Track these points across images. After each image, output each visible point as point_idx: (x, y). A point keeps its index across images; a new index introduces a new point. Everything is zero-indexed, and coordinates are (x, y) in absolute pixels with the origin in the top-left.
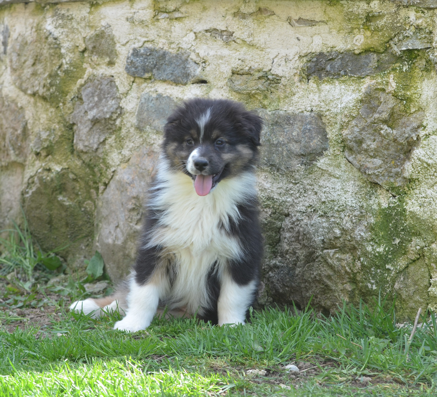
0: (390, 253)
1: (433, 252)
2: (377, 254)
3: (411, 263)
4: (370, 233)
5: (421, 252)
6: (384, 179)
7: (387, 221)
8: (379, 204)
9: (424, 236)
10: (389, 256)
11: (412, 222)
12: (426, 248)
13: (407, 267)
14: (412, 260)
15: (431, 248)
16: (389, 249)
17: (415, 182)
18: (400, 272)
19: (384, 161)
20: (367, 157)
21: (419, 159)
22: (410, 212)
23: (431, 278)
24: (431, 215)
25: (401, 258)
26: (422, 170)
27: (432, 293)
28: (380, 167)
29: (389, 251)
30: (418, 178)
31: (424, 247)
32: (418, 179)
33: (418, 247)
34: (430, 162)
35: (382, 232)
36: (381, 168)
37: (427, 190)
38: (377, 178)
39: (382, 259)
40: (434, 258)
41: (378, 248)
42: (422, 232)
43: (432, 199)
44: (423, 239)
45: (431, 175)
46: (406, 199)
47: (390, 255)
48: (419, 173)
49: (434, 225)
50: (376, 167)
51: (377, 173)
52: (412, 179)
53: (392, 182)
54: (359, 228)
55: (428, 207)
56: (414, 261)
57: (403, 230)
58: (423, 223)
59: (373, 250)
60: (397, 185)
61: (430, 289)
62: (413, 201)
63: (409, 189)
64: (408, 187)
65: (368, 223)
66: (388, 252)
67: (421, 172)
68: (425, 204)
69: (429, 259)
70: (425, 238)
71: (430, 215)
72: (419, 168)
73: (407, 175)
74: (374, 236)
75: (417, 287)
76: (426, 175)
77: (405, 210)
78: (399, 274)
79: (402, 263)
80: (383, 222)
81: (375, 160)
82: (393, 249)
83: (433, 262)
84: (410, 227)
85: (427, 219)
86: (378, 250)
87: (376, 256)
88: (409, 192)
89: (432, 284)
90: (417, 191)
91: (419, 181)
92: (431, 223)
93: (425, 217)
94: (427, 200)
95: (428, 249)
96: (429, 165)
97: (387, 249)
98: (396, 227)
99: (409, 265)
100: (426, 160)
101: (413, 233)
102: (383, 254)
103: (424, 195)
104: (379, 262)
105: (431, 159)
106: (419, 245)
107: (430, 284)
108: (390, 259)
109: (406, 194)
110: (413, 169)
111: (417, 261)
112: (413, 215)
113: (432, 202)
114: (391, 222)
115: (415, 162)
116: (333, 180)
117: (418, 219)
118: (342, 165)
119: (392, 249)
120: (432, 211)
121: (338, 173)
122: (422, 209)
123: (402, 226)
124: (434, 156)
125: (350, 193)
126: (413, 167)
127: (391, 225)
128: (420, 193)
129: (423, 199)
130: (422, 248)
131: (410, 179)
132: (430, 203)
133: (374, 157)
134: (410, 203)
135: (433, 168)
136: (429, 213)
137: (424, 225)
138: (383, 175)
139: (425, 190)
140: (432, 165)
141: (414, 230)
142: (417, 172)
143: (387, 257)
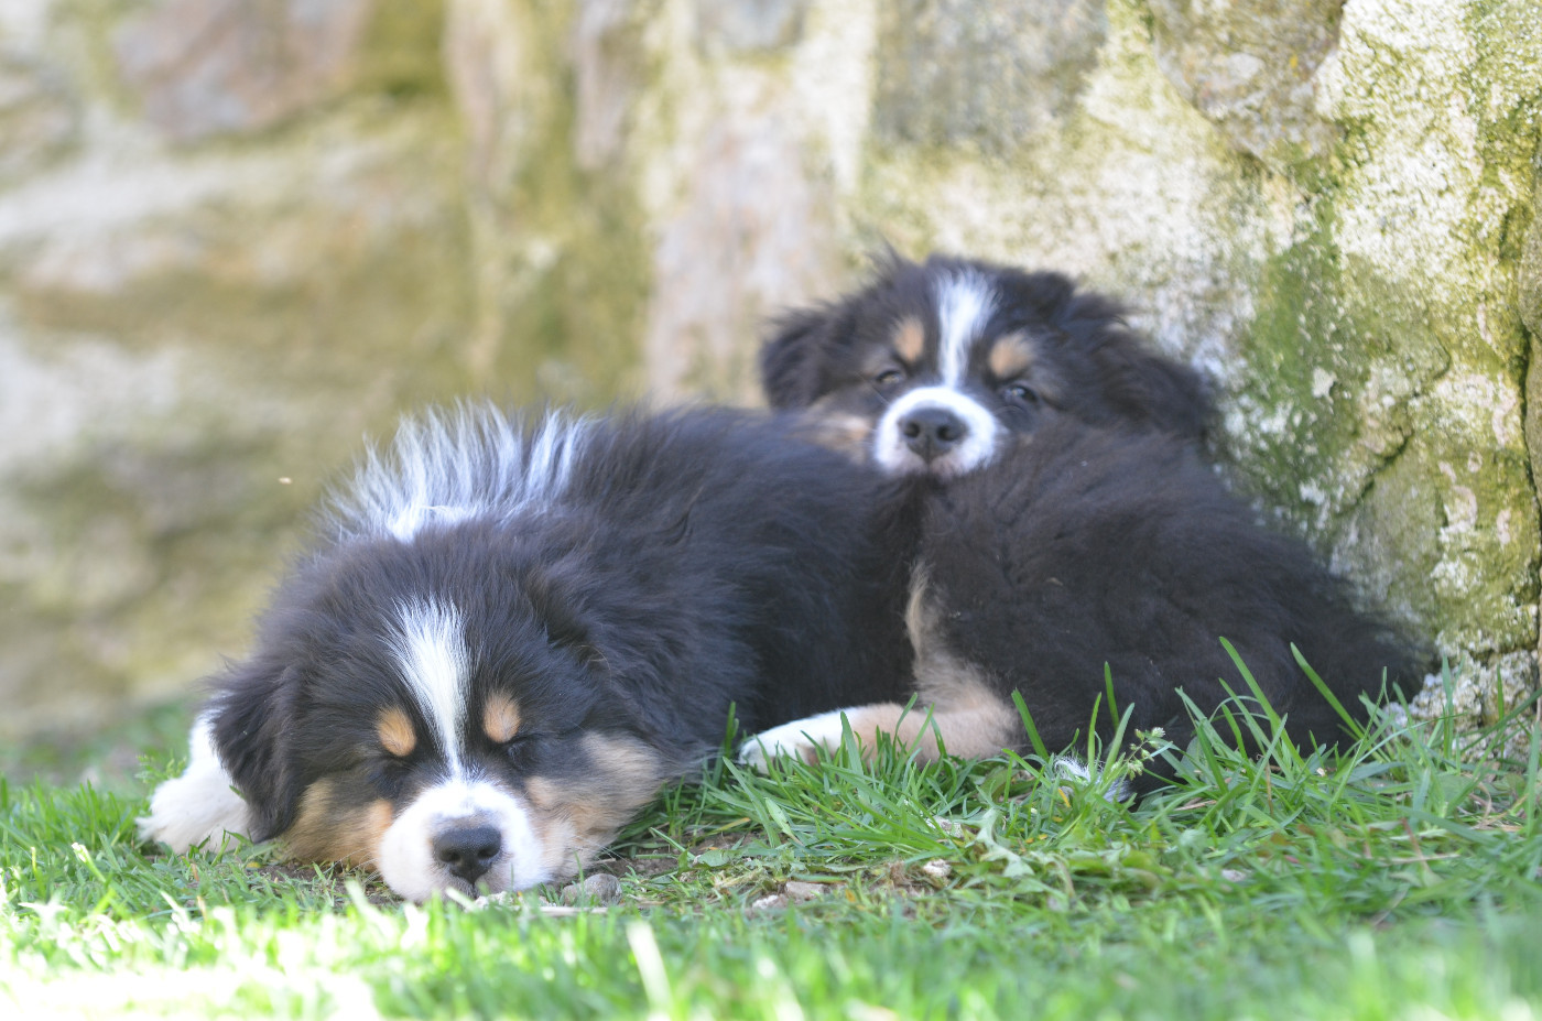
0: (1310, 435)
1: (1439, 416)
2: (1263, 445)
3: (1379, 470)
4: (1242, 362)
5: (1402, 421)
6: (1271, 132)
7: (1292, 305)
8: (1269, 240)
9: (1404, 351)
10: (1310, 450)
11: (1360, 297)
12: (1415, 403)
13: (1369, 487)
14: (1378, 456)
15: (1432, 401)
16: (1305, 417)
17: (1363, 133)
18: (1347, 511)
19: (1264, 58)
20: (1214, 53)
21: (1362, 37)
22: (1351, 256)
23: (1446, 524)
24: (1421, 261)
25: (1348, 454)
26: (1382, 81)
27: (1444, 583)
28: (1253, 87)
29: (1304, 426)
30: (1372, 116)
31: (1407, 397)
32: (1370, 119)
33: (1388, 401)
34: (1400, 42)
35: (1276, 350)
36: (1258, 89)
37: (1404, 160)
38: (1247, 133)
39: (1283, 462)
40: (1443, 442)
41: (1265, 415)
42: (1397, 335)
43: (1417, 197)
44: (1403, 367)
45: (1409, 99)
46: (1339, 208)
47: (1310, 442)
48: (1370, 92)
49: (1432, 302)
50: (1238, 88)
51: (1243, 113)
52: (1350, 120)
53: (1293, 145)
54: (1206, 344)
55: (1408, 228)
56: (1389, 460)
57: (1338, 335)
58: (1396, 299)
59: (1250, 427)
60: (1311, 150)
61: (1438, 570)
62: (1360, 210)
63: (1347, 166)
64: (1342, 157)
65: (1235, 324)
66: (1300, 433)
67: (1376, 90)
68: (1398, 221)
69: (1430, 444)
70: (1411, 360)
71: (1414, 264)
72: (1367, 72)
73: (1325, 106)
74: (1253, 373)
75: (1399, 563)
76: (1396, 97)
77: (1333, 254)
78: (1343, 520)
79: (1352, 471)
80: (1280, 313)
81: (1236, 59)
82: (1319, 419)
83: (1445, 458)
84: (1356, 322)
85: (1408, 282)
86: (1265, 426)
87: (1261, 453)
88: (1347, 179)
89: (1447, 548)
90: (1373, 170)
91: (1376, 127)
92: (1419, 295)
93: (1400, 271)
94: (1403, 201)
95: (1424, 404)
96: (1397, 56)
97: (1297, 420)
98: (1316, 327)
99: (1378, 479)
100: (1386, 38)
101: (1372, 344)
102: (1285, 442)
103: (1395, 184)
104: (1276, 476)
105: (1403, 29)
106: (1389, 393)
107: (1440, 548)
108: (1312, 458)
109: (1337, 184)
110: (1345, 81)
111: (1399, 459)
112: (1364, 271)
113: (1421, 210)
114: (1301, 309)
115: (1350, 51)
116: (1137, 159)
117: (1378, 282)
118: (1157, 98)
119: (1313, 417)
120: (1421, 243)
121: (1146, 130)
122: (1389, 238)
123: (1334, 320)
124: (1412, 17)
125: (1183, 208)
126: (1347, 73)
127: (1302, 319)
128: (1384, 178)
129: (1393, 200)
130: (1402, 403)
131: (1340, 124)
132: (1413, 213)
133: (1232, 46)
134: (1348, 218)
135: (1414, 69)
136: (1410, 254)
137: (1399, 306)
138: (1265, 120)
139: (1399, 162)
140: (1408, 53)
141: (1372, 330)
142: (1362, 92)
143: (1301, 452)
